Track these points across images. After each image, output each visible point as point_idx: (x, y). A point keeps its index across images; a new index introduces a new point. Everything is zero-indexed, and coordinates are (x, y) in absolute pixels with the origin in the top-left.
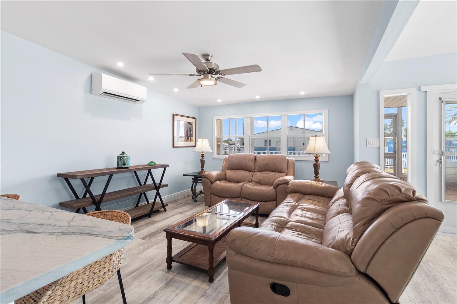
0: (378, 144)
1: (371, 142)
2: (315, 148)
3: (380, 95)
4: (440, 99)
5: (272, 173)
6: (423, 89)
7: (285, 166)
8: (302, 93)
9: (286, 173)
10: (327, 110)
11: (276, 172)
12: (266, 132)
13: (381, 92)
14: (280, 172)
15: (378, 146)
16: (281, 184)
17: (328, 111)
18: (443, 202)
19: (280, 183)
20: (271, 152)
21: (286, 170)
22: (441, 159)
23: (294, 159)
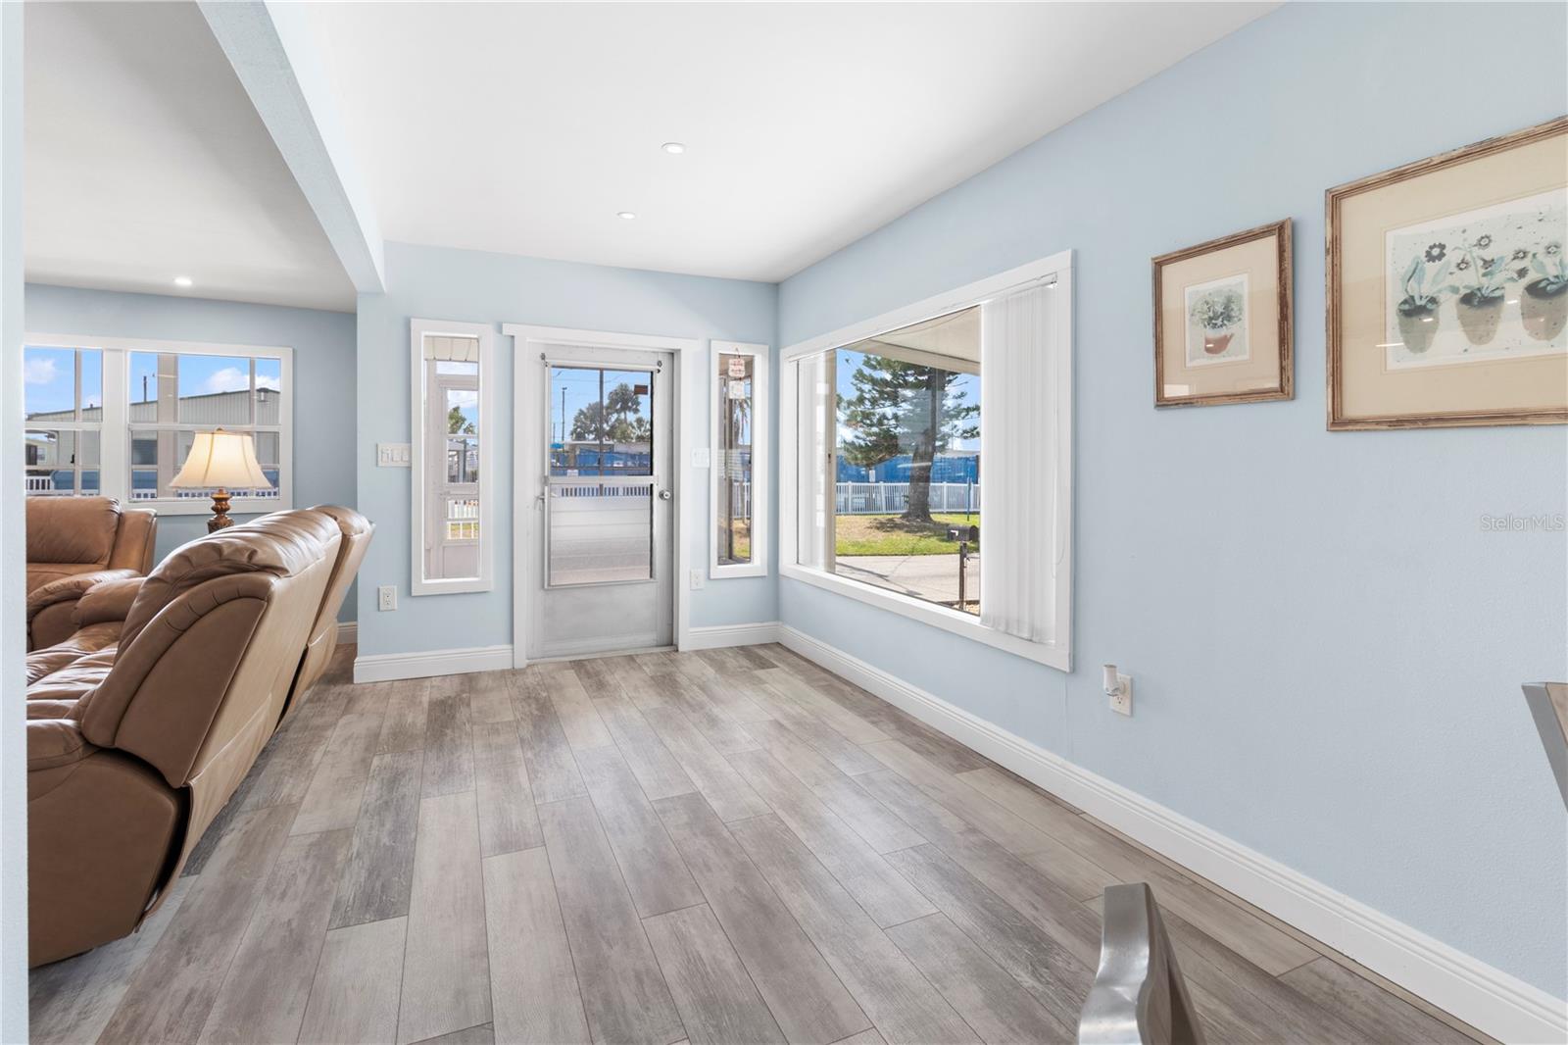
0: (406, 458)
1: (389, 452)
2: (209, 472)
3: (412, 328)
4: (543, 357)
5: (36, 570)
6: (507, 330)
7: (106, 539)
8: (184, 282)
9: (106, 563)
10: (291, 349)
11: (60, 562)
12: (145, 403)
13: (414, 323)
14: (79, 563)
15: (407, 465)
16: (55, 602)
17: (294, 351)
18: (548, 590)
19: (49, 597)
20: (143, 491)
21: (107, 551)
22: (543, 494)
23: (153, 511)
